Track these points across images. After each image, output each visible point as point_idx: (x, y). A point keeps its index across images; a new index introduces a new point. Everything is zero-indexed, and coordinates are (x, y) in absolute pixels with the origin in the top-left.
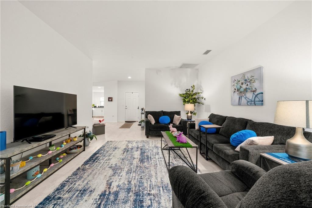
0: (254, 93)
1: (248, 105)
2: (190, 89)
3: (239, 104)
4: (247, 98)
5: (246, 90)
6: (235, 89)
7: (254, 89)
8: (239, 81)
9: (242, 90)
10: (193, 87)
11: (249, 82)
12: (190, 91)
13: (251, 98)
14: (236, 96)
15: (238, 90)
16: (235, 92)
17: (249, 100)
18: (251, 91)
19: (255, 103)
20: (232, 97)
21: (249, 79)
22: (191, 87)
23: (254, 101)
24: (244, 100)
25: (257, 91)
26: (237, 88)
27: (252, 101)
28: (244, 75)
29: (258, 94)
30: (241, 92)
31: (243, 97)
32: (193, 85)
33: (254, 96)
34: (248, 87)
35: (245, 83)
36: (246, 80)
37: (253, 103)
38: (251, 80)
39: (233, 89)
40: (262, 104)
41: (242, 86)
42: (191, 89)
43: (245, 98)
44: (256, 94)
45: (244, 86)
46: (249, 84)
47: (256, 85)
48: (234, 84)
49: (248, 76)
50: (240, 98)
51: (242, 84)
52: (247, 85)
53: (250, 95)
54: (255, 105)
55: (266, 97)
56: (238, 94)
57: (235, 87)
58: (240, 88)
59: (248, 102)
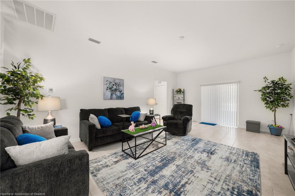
0: (120, 93)
1: (117, 99)
3: (111, 98)
5: (116, 90)
6: (108, 87)
7: (121, 90)
8: (111, 83)
9: (113, 89)
10: (26, 62)
13: (119, 95)
14: (109, 93)
15: (110, 89)
16: (107, 89)
17: (117, 96)
18: (119, 91)
20: (104, 92)
23: (121, 97)
24: (114, 96)
25: (122, 92)
27: (119, 97)
28: (115, 79)
29: (122, 94)
30: (112, 91)
31: (114, 94)
32: (29, 59)
33: (121, 94)
34: (117, 88)
35: (116, 86)
36: (116, 84)
37: (120, 98)
38: (119, 84)
39: (106, 87)
40: (123, 99)
41: (113, 86)
42: (23, 65)
43: (116, 95)
45: (115, 87)
46: (118, 86)
47: (121, 88)
48: (107, 83)
49: (117, 81)
50: (111, 94)
51: (113, 85)
52: (117, 87)
53: (118, 93)
55: (125, 95)
56: (110, 91)
57: (108, 86)
58: (112, 88)
59: (117, 97)
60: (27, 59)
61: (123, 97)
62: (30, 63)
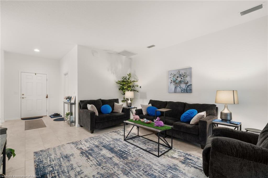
0: (186, 85)
1: (182, 93)
2: (126, 77)
3: (175, 92)
4: (181, 88)
5: (180, 82)
6: (172, 81)
7: (186, 82)
8: (175, 75)
9: (177, 81)
10: (129, 76)
11: (183, 76)
12: (126, 78)
13: (184, 88)
14: (173, 86)
15: (174, 82)
16: (171, 82)
17: (182, 89)
18: (184, 83)
19: (187, 91)
20: (169, 86)
21: (183, 75)
22: (128, 75)
23: (187, 90)
24: (178, 89)
25: (189, 83)
26: (173, 80)
28: (179, 71)
29: (189, 86)
30: (176, 83)
31: (178, 87)
32: (130, 74)
33: (187, 86)
34: (182, 80)
35: (180, 77)
36: (180, 75)
37: (185, 91)
38: (184, 75)
39: (170, 80)
40: (191, 92)
41: (177, 79)
42: (128, 77)
43: (180, 88)
44: (188, 85)
45: (179, 79)
46: (183, 78)
47: (188, 79)
48: (170, 76)
49: (182, 72)
50: (175, 87)
51: (178, 77)
52: (182, 79)
53: (183, 86)
54: (187, 93)
55: (194, 88)
56: (174, 84)
57: (172, 79)
58: (176, 80)
59: (182, 90)
60: (129, 74)
61: (191, 90)
62: (131, 75)
